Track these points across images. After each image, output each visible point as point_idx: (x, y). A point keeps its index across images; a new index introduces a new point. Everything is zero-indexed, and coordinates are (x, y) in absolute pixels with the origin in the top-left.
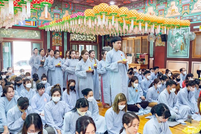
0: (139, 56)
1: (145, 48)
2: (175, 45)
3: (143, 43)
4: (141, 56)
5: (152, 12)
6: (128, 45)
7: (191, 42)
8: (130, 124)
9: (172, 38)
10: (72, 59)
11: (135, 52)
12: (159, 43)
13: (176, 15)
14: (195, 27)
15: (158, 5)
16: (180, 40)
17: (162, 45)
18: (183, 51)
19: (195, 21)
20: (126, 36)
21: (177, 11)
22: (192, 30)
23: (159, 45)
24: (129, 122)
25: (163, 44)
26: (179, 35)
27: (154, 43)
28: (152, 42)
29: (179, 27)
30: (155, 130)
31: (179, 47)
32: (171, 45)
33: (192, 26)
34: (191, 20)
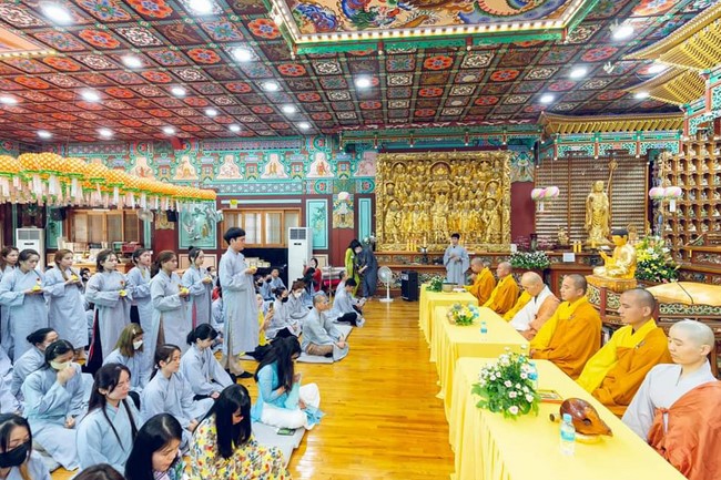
0: (121, 247)
1: (134, 233)
2: (192, 228)
3: (129, 222)
4: (124, 248)
5: (146, 167)
6: (90, 223)
7: (219, 224)
8: (168, 360)
9: (187, 215)
10: (106, 273)
11: (111, 239)
12: (163, 224)
13: (191, 178)
14: (223, 202)
15: (157, 156)
16: (200, 220)
17: (168, 226)
18: (206, 238)
19: (223, 193)
20: (85, 207)
21: (193, 173)
22: (219, 206)
23: (163, 227)
24: (167, 357)
25: (171, 226)
26: (198, 212)
27: (153, 225)
28: (148, 220)
29: (199, 201)
30: (197, 361)
31: (199, 231)
32: (185, 227)
33: (219, 199)
34: (217, 191)
